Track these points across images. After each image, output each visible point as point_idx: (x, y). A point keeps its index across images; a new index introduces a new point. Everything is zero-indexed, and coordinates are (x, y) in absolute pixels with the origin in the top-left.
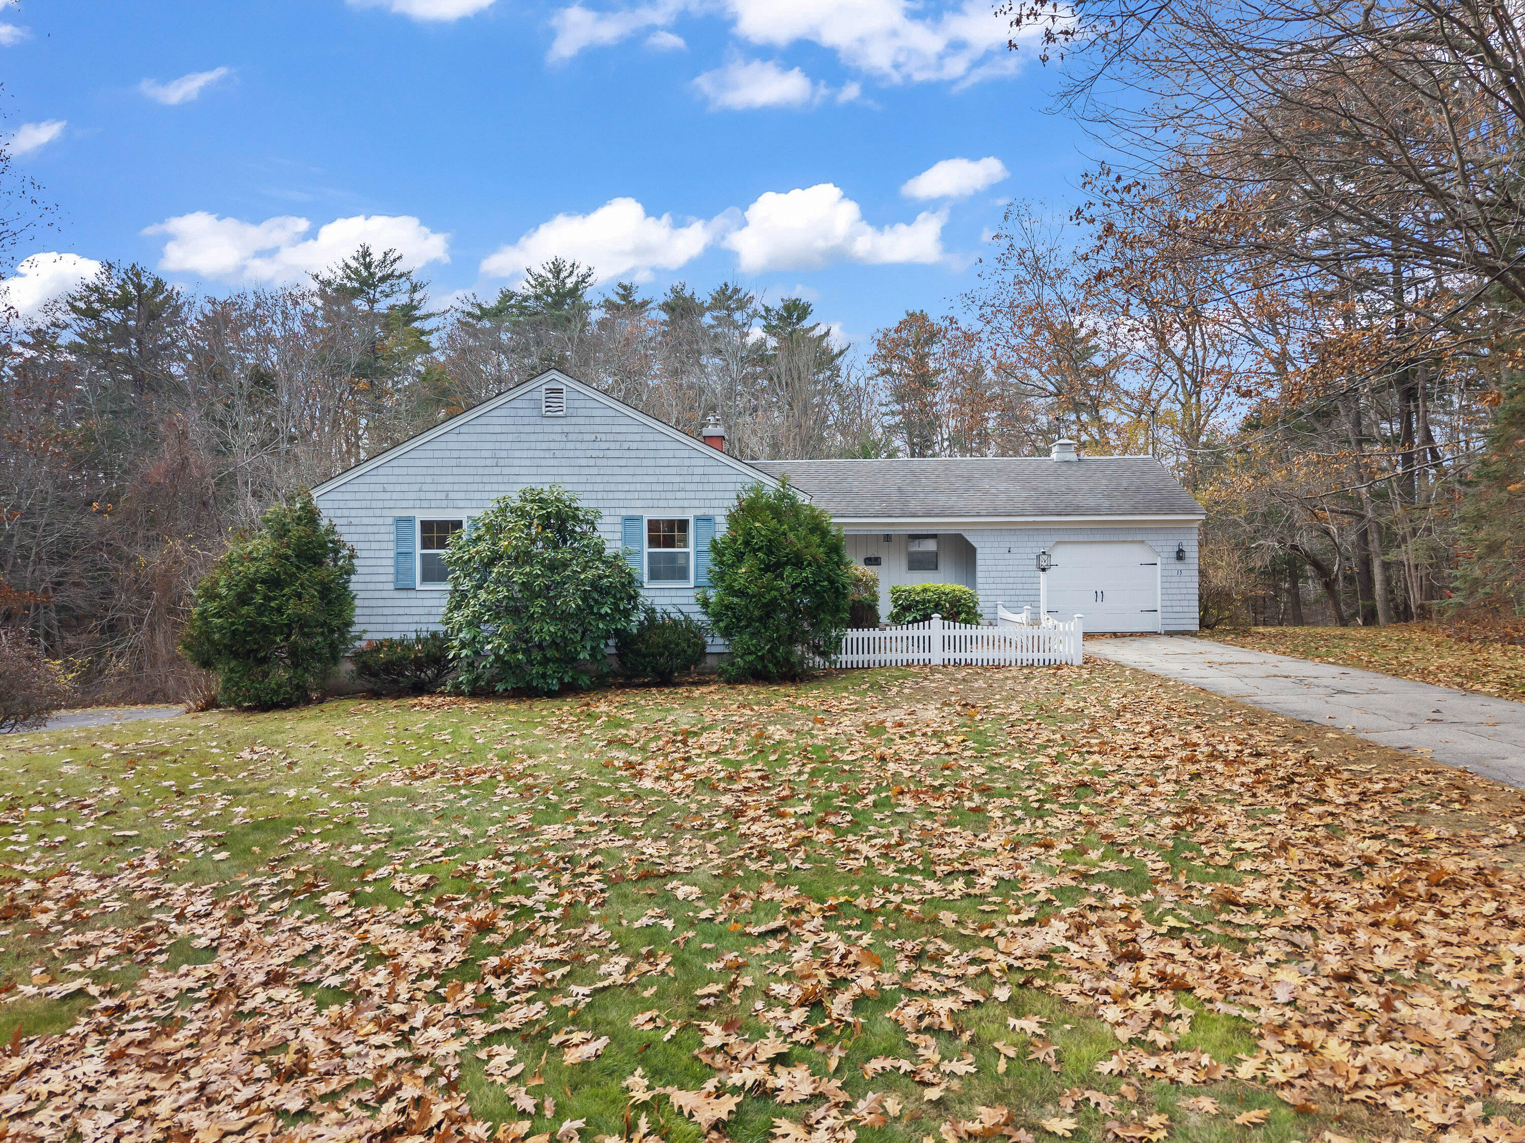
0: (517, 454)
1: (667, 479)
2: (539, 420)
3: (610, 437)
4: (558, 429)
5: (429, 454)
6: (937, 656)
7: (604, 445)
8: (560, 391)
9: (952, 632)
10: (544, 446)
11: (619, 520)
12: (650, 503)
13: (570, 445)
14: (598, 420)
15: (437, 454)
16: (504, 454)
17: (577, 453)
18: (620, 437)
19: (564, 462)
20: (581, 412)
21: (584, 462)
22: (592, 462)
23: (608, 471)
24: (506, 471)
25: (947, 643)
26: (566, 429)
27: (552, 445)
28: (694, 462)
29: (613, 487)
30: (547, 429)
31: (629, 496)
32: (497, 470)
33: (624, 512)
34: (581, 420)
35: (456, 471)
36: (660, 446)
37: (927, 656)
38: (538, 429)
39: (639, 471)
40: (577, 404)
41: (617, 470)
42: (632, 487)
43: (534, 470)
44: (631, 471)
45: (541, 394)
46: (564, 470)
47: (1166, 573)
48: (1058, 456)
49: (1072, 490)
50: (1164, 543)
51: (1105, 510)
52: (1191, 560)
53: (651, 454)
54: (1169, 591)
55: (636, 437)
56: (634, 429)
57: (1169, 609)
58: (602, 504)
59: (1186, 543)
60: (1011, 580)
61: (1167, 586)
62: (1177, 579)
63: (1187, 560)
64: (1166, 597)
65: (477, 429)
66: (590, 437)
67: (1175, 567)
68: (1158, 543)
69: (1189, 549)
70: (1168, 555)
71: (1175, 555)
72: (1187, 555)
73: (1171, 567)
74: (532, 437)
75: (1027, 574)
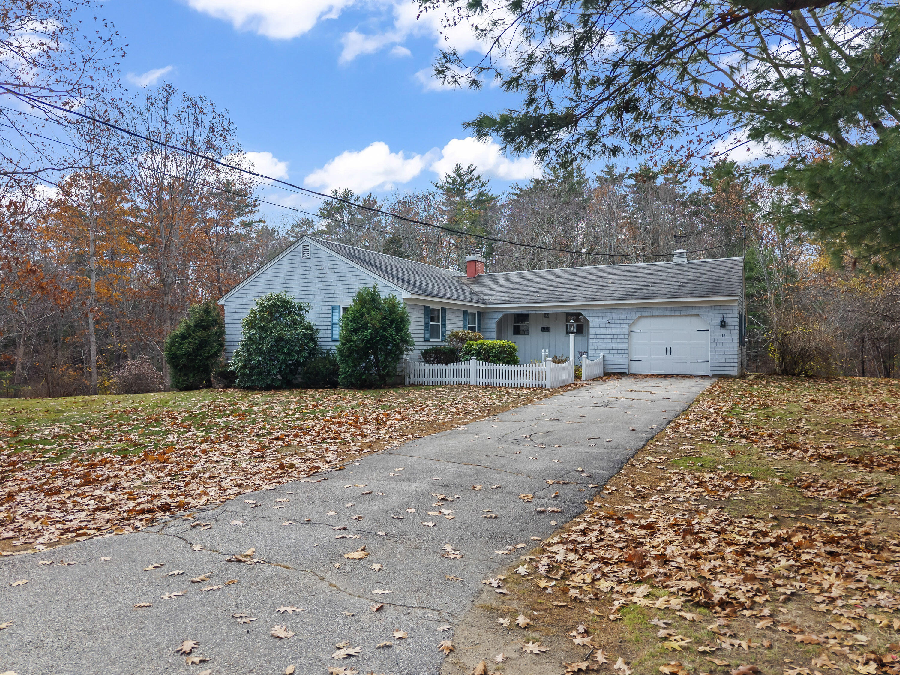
0: (292, 277)
1: (350, 287)
2: (300, 261)
3: (327, 267)
4: (307, 264)
5: (261, 279)
6: (473, 380)
7: (325, 271)
8: (307, 246)
9: (481, 367)
10: (302, 273)
11: (330, 308)
12: (343, 299)
13: (312, 272)
14: (323, 259)
15: (265, 279)
16: (287, 278)
17: (315, 276)
18: (331, 267)
19: (310, 280)
20: (316, 256)
21: (317, 280)
22: (320, 280)
23: (326, 284)
24: (289, 286)
25: (479, 373)
26: (311, 264)
27: (305, 273)
28: (361, 277)
29: (328, 292)
30: (304, 265)
31: (335, 296)
32: (285, 286)
33: (333, 304)
34: (316, 260)
35: (271, 286)
36: (347, 270)
37: (468, 380)
38: (300, 265)
39: (338, 283)
40: (315, 252)
41: (330, 283)
42: (336, 291)
43: (298, 285)
44: (335, 283)
45: (301, 248)
46: (310, 284)
47: (714, 336)
48: (676, 260)
49: (662, 283)
50: (713, 316)
51: (669, 296)
52: (733, 328)
53: (343, 274)
54: (716, 348)
55: (338, 266)
56: (337, 262)
57: (716, 360)
58: (324, 300)
59: (728, 316)
60: (610, 340)
61: (715, 344)
62: (722, 340)
63: (729, 328)
64: (714, 352)
65: (279, 267)
66: (320, 268)
67: (719, 332)
68: (709, 316)
69: (731, 320)
70: (714, 324)
71: (719, 324)
72: (729, 324)
73: (715, 332)
74: (298, 269)
75: (620, 337)
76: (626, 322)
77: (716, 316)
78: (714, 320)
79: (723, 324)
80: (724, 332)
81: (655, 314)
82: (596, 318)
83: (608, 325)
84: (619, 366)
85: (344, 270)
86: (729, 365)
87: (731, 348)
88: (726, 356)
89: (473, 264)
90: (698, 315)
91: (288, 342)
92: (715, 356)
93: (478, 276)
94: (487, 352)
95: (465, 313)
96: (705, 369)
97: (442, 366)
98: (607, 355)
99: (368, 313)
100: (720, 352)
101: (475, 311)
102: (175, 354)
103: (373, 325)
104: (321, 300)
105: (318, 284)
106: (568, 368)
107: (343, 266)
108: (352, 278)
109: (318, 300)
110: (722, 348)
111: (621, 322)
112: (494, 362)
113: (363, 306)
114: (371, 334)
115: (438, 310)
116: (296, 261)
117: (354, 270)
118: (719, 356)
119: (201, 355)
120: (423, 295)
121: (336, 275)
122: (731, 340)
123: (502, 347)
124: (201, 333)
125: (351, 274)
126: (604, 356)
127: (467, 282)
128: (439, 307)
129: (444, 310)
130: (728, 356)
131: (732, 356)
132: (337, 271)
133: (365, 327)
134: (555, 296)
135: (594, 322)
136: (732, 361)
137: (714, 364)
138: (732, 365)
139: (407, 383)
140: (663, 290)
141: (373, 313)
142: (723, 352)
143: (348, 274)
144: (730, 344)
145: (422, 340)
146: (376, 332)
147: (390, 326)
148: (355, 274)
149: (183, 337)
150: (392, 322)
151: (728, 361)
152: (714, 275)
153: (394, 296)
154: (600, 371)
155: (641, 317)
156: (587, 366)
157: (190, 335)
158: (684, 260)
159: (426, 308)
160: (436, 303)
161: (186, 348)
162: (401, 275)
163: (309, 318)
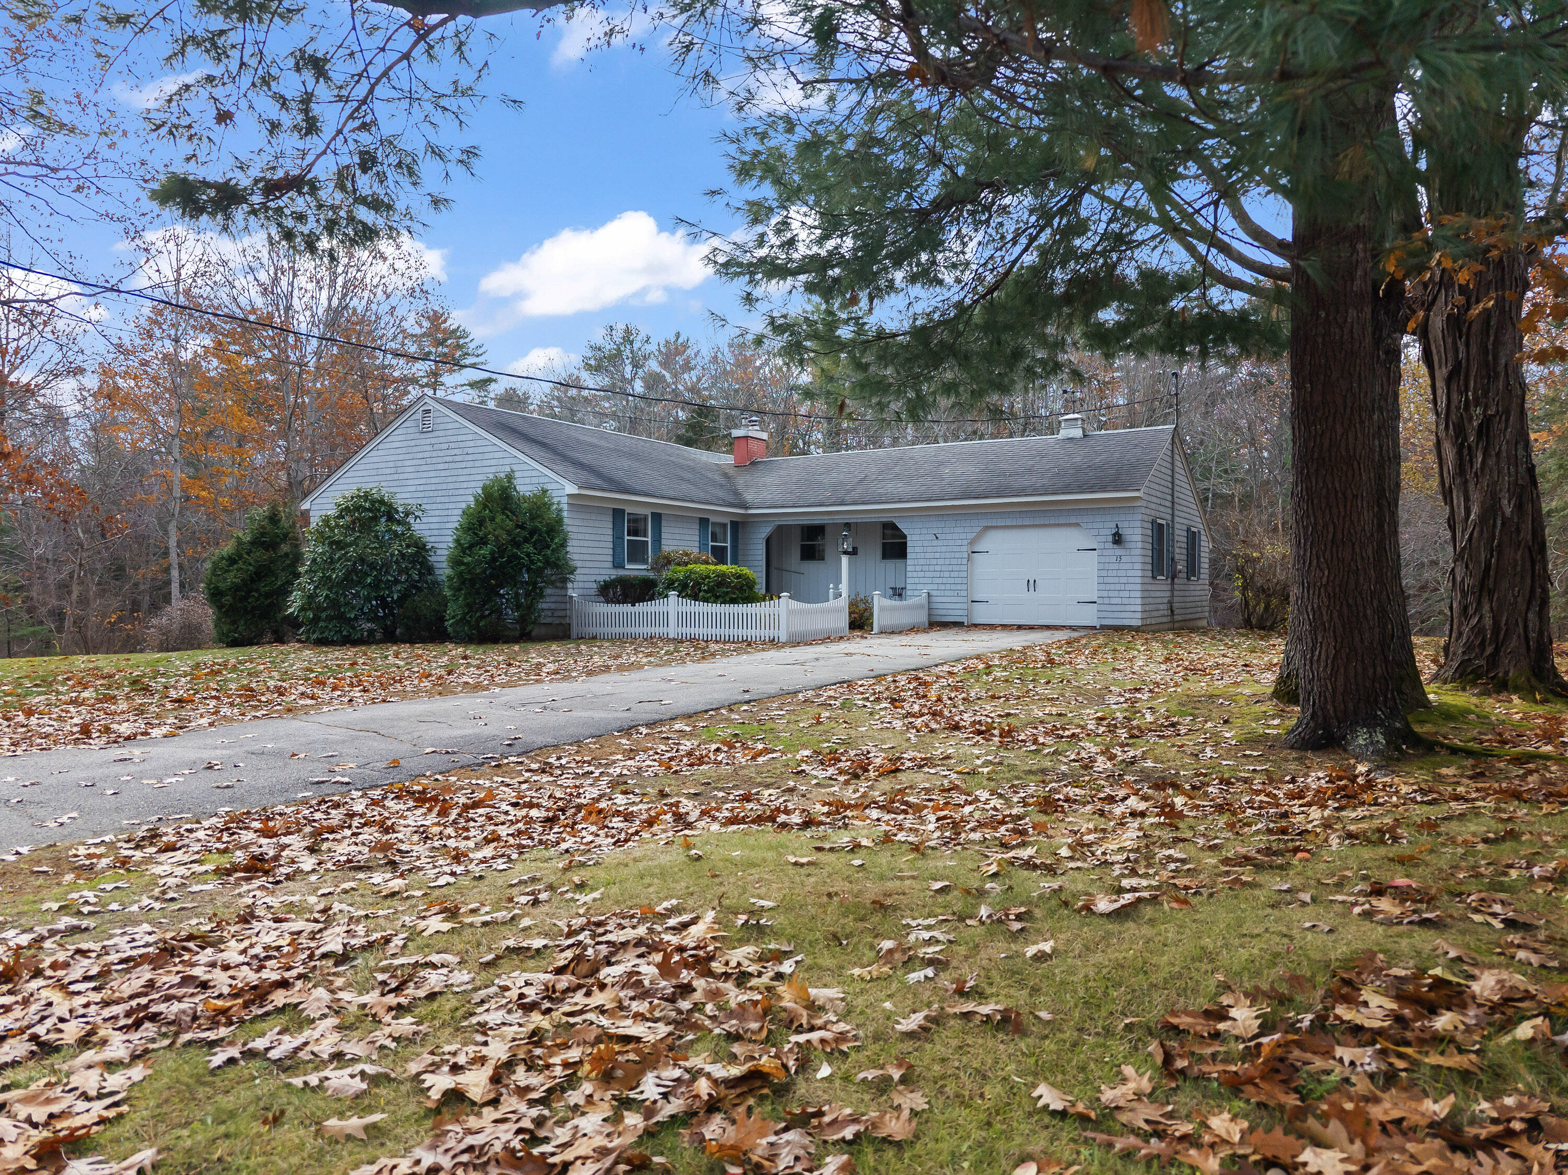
0: (407, 463)
2: (418, 436)
3: (457, 445)
4: (428, 441)
6: (672, 631)
7: (453, 452)
8: (428, 411)
9: (684, 609)
10: (420, 455)
13: (435, 454)
14: (450, 432)
16: (400, 464)
17: (439, 460)
18: (462, 445)
19: (432, 467)
20: (442, 427)
21: (441, 466)
22: (446, 466)
24: (401, 476)
26: (433, 441)
27: (425, 455)
29: (457, 485)
30: (422, 442)
34: (441, 433)
37: (666, 631)
38: (418, 443)
39: (473, 471)
40: (439, 420)
41: (460, 472)
43: (415, 475)
45: (419, 415)
46: (432, 474)
47: (1103, 559)
48: (1064, 433)
49: (1030, 470)
50: (1100, 525)
51: (1029, 491)
52: (1132, 545)
53: (480, 457)
54: (1107, 580)
55: (472, 444)
56: (470, 437)
57: (1106, 601)
58: (453, 499)
59: (1126, 524)
60: (938, 568)
61: (1104, 573)
62: (1116, 566)
63: (1128, 545)
64: (1103, 587)
65: (388, 446)
66: (445, 446)
67: (1110, 552)
68: (1095, 525)
69: (1130, 531)
70: (1103, 539)
71: (1110, 538)
72: (1128, 538)
73: (1106, 552)
74: (416, 449)
75: (954, 561)
76: (963, 536)
77: (1107, 525)
78: (1103, 532)
79: (1118, 539)
80: (1119, 552)
81: (1009, 522)
82: (917, 531)
83: (935, 543)
84: (952, 609)
85: (481, 450)
86: (1128, 608)
87: (1131, 580)
88: (1123, 594)
89: (743, 442)
90: (1077, 525)
91: (372, 566)
92: (1105, 594)
93: (753, 463)
94: (697, 584)
95: (704, 522)
96: (1089, 617)
97: (627, 608)
98: (934, 593)
99: (492, 519)
100: (1112, 587)
101: (726, 520)
102: (216, 588)
103: (497, 537)
104: (446, 499)
105: (443, 473)
106: (838, 610)
107: (480, 443)
108: (493, 462)
109: (443, 499)
110: (1116, 580)
111: (956, 536)
112: (706, 600)
113: (485, 507)
114: (492, 553)
115: (645, 518)
116: (409, 437)
117: (495, 448)
118: (1111, 594)
119: (257, 590)
120: (603, 490)
121: (470, 457)
122: (1129, 566)
123: (723, 575)
124: (260, 555)
125: (491, 456)
126: (929, 595)
127: (731, 472)
128: (647, 512)
129: (657, 518)
130: (1126, 594)
131: (1133, 594)
132: (470, 451)
133: (483, 542)
134: (855, 495)
135: (915, 538)
136: (1132, 601)
137: (1104, 608)
138: (1132, 608)
139: (574, 635)
140: (1025, 482)
141: (499, 518)
142: (1118, 587)
143: (487, 456)
144: (1130, 573)
145: (610, 565)
146: (502, 550)
147: (526, 540)
148: (497, 455)
149: (232, 560)
150: (533, 532)
151: (1125, 601)
152: (1117, 455)
153: (545, 491)
154: (922, 618)
155: (987, 528)
156: (882, 609)
157: (240, 557)
158: (1077, 433)
159: (618, 514)
160: (638, 504)
161: (232, 578)
162: (587, 459)
163: (419, 528)
